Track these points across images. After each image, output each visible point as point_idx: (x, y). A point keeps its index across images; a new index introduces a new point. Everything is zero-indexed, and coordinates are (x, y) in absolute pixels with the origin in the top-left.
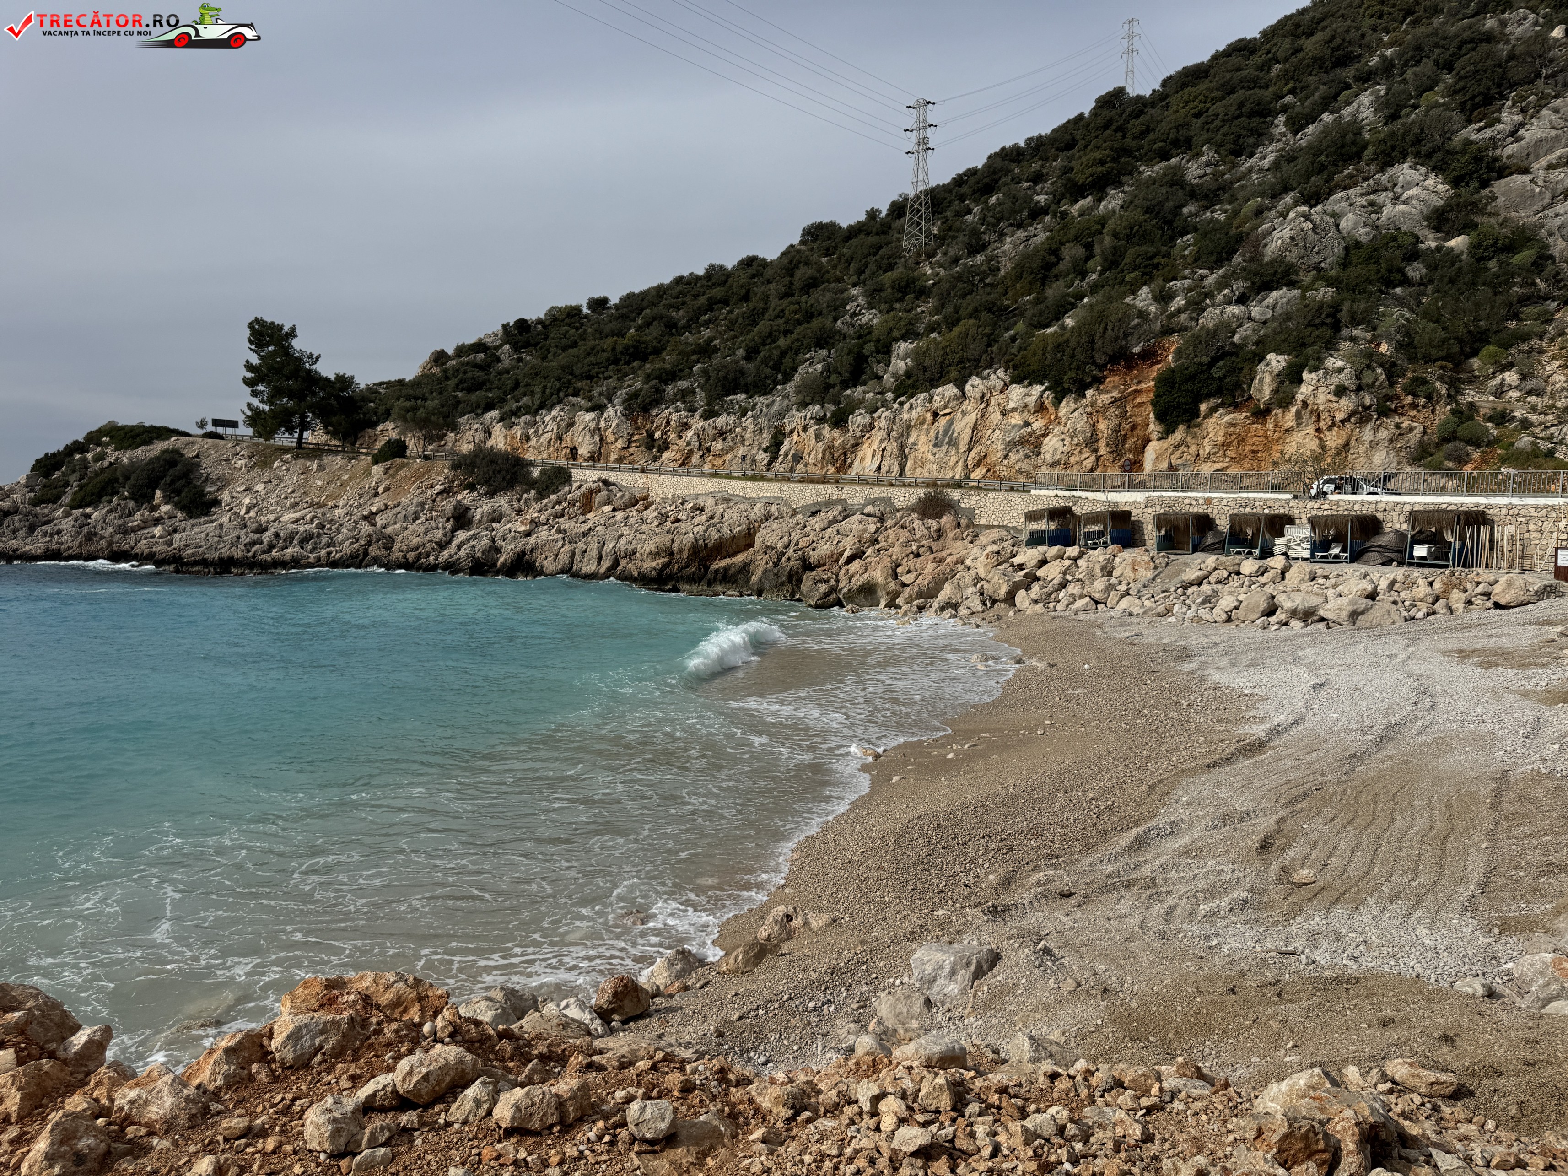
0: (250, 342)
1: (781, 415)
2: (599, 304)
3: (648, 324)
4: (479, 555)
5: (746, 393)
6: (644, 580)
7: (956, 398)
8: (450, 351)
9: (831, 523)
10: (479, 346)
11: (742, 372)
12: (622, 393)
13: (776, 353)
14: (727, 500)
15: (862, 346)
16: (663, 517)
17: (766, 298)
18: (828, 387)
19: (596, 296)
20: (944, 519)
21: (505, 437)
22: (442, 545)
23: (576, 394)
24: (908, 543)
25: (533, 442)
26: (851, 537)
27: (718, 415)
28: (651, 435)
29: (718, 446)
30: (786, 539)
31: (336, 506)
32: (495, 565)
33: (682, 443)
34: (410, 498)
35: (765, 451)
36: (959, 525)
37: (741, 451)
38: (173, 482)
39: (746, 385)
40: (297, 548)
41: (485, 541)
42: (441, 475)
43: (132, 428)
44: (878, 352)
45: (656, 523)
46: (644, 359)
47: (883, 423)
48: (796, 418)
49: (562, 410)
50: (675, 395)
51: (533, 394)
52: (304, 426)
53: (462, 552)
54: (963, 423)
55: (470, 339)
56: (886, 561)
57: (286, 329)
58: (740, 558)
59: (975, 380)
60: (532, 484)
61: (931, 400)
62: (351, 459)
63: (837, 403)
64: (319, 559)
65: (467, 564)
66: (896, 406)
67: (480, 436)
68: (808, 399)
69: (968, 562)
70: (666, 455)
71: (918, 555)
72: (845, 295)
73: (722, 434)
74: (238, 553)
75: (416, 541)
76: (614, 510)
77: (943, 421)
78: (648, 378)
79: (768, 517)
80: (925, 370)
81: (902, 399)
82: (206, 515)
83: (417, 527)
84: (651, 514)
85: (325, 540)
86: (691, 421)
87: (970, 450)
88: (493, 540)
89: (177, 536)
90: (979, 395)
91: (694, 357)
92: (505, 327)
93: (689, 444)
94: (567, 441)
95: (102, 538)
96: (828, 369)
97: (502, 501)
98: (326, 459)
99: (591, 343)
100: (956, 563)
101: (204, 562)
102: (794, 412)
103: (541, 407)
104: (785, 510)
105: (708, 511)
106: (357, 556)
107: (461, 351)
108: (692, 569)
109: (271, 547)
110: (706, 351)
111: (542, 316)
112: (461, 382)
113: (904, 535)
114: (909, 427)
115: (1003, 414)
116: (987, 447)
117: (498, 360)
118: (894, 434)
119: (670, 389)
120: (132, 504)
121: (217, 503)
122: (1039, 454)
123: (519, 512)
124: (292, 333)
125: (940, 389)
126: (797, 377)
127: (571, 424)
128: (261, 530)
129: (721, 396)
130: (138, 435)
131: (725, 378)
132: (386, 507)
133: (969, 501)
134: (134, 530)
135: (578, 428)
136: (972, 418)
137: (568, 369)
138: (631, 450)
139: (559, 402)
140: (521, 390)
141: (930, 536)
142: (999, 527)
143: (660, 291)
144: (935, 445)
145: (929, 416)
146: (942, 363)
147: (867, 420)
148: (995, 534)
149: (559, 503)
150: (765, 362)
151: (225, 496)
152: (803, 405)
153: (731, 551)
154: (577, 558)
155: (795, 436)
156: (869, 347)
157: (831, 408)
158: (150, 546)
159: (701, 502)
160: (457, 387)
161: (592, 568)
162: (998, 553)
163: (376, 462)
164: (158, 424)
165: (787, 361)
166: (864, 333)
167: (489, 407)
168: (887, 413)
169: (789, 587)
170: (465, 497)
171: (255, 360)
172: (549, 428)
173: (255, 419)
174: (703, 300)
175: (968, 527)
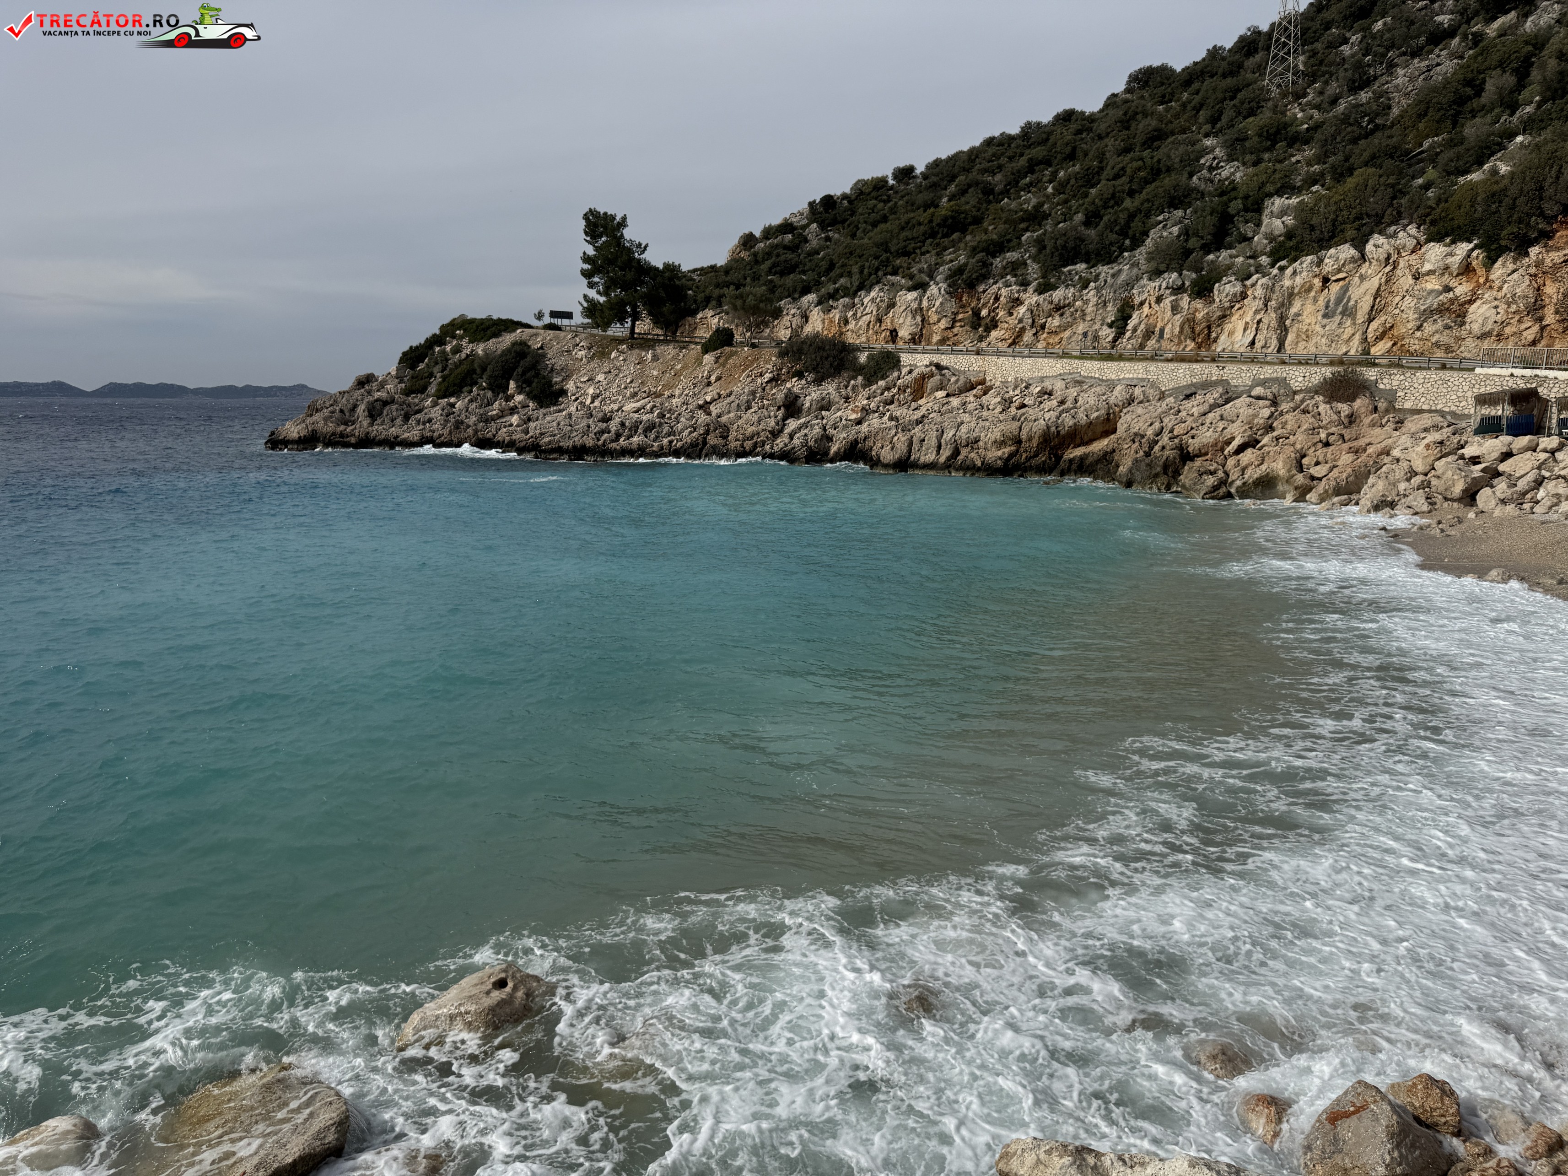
0: (586, 233)
1: (1129, 285)
2: (905, 174)
3: (964, 192)
4: (811, 443)
5: (1087, 262)
6: (990, 470)
7: (1353, 260)
8: (758, 234)
9: (1213, 407)
10: (786, 227)
11: (1081, 239)
12: (944, 269)
13: (1123, 216)
14: (1080, 383)
15: (1226, 205)
16: (1007, 403)
17: (1101, 156)
18: (1187, 253)
19: (902, 165)
20: (1358, 403)
21: (823, 321)
22: (775, 434)
23: (895, 273)
24: (1314, 430)
25: (851, 326)
26: (1238, 423)
27: (1054, 288)
28: (976, 313)
29: (1055, 322)
30: (1157, 425)
31: (673, 396)
32: (826, 453)
33: (1012, 321)
34: (741, 387)
35: (1110, 326)
36: (1376, 409)
37: (1081, 328)
38: (524, 373)
39: (1088, 254)
40: (642, 437)
41: (817, 430)
42: (769, 363)
43: (482, 321)
44: (1246, 210)
45: (999, 409)
46: (964, 231)
47: (1259, 291)
48: (1148, 289)
49: (881, 290)
50: (1004, 268)
51: (850, 274)
52: (636, 317)
53: (796, 441)
54: (1362, 289)
55: (776, 220)
56: (1289, 451)
57: (618, 219)
58: (1100, 446)
59: (1377, 239)
60: (859, 370)
61: (1320, 262)
62: (682, 348)
63: (1198, 269)
64: (662, 447)
65: (802, 453)
66: (1275, 271)
67: (797, 321)
68: (1162, 267)
69: (1396, 453)
70: (994, 334)
71: (1327, 444)
72: (1197, 147)
73: (1059, 308)
74: (589, 441)
75: (751, 430)
76: (948, 395)
77: (1335, 288)
78: (974, 251)
79: (1130, 401)
80: (1312, 228)
81: (1283, 263)
82: (555, 404)
83: (751, 415)
84: (991, 399)
85: (666, 429)
86: (1023, 296)
87: (1370, 320)
88: (825, 429)
89: (532, 425)
90: (1383, 257)
91: (1023, 226)
92: (811, 204)
93: (1021, 321)
94: (887, 323)
95: (468, 426)
96: (1186, 233)
97: (830, 388)
98: (660, 349)
99: (904, 218)
100: (1380, 454)
101: (560, 451)
102: (1145, 281)
103: (861, 287)
104: (1151, 392)
105: (1058, 395)
106: (697, 445)
107: (769, 233)
108: (1042, 458)
109: (618, 436)
110: (1036, 218)
111: (848, 191)
112: (774, 265)
113: (1308, 421)
114: (1291, 295)
115: (1417, 277)
116: (1394, 316)
117: (806, 241)
118: (1273, 303)
119: (998, 262)
120: (489, 394)
121: (563, 392)
122: (1463, 323)
123: (847, 399)
124: (623, 223)
125: (1332, 251)
126: (1149, 242)
127: (892, 305)
128: (606, 419)
129: (1057, 268)
130: (488, 328)
131: (1064, 247)
132: (720, 396)
133: (1388, 382)
134: (494, 419)
135: (899, 309)
136: (1374, 283)
137: (884, 246)
138: (955, 330)
139: (878, 282)
140: (837, 271)
141: (1340, 423)
142: (1430, 411)
143: (973, 155)
144: (1325, 316)
145: (1317, 282)
146: (1334, 221)
147: (1238, 288)
148: (1426, 420)
149: (888, 389)
150: (1110, 227)
151: (570, 386)
152: (1156, 273)
153: (1086, 439)
154: (916, 446)
155: (1146, 309)
156: (1235, 206)
157: (1190, 276)
158: (510, 434)
159: (1048, 385)
160: (770, 272)
161: (930, 457)
162: (1441, 443)
163: (706, 350)
164: (504, 317)
165: (1136, 225)
166: (1227, 190)
167: (806, 291)
168: (1264, 280)
169: (1163, 479)
170: (794, 385)
171: (591, 251)
172: (868, 310)
173: (591, 309)
174: (1023, 162)
175: (1387, 411)
